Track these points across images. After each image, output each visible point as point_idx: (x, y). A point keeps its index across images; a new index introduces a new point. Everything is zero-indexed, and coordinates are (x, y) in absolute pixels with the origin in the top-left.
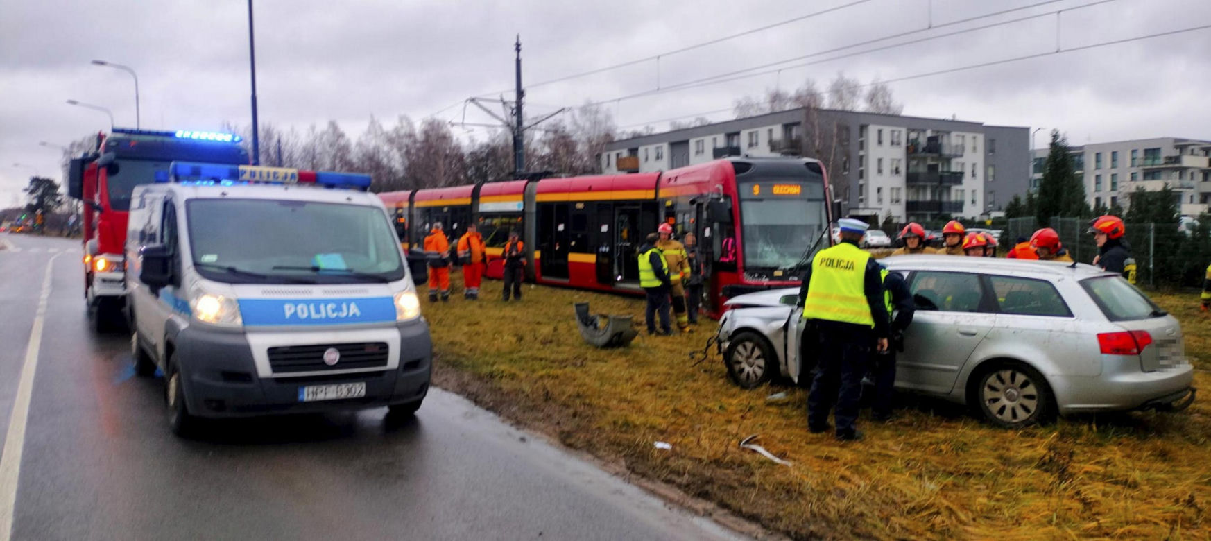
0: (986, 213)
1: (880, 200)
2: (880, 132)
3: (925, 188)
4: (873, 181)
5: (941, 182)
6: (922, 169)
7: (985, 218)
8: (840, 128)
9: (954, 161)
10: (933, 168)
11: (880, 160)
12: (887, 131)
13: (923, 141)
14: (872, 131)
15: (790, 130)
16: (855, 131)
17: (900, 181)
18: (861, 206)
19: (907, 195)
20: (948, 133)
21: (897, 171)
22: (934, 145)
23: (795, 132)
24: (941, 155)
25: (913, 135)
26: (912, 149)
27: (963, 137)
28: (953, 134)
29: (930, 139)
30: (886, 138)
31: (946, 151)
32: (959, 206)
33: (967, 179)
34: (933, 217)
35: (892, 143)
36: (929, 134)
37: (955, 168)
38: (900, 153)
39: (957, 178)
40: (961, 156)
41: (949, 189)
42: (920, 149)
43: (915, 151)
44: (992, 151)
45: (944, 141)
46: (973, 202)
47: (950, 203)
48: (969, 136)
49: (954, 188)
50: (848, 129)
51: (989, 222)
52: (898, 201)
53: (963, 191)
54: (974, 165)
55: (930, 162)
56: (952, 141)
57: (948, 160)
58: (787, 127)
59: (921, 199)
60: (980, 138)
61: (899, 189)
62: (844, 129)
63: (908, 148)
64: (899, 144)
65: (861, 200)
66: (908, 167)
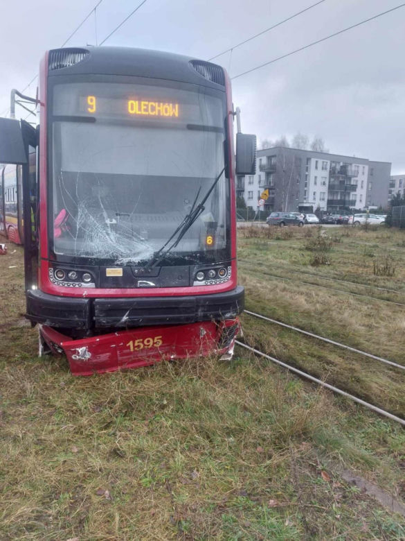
0: (367, 207)
1: (314, 199)
2: (317, 162)
3: (337, 192)
4: (312, 188)
5: (346, 190)
6: (337, 183)
7: (366, 209)
8: (296, 158)
9: (353, 179)
10: (342, 183)
11: (316, 177)
12: (320, 162)
13: (338, 167)
14: (313, 161)
15: (271, 160)
16: (304, 161)
17: (325, 189)
18: (305, 201)
19: (328, 196)
20: (351, 164)
21: (324, 184)
22: (344, 170)
23: (273, 161)
24: (347, 175)
25: (333, 165)
26: (332, 173)
27: (358, 167)
28: (353, 165)
29: (342, 167)
30: (320, 165)
31: (349, 174)
32: (353, 203)
33: (359, 189)
34: (340, 208)
35: (323, 168)
36: (341, 164)
37: (353, 183)
38: (326, 174)
39: (354, 188)
40: (357, 177)
41: (349, 194)
42: (336, 172)
43: (334, 173)
44: (372, 175)
45: (349, 168)
46: (361, 201)
47: (349, 201)
48: (361, 166)
49: (352, 193)
50: (300, 159)
51: (368, 211)
52: (323, 199)
53: (356, 195)
54: (362, 181)
55: (341, 179)
56: (352, 169)
57: (350, 179)
58: (269, 158)
59: (335, 198)
60: (367, 168)
61: (324, 193)
62: (299, 159)
63: (330, 171)
64: (326, 169)
65: (305, 199)
66: (329, 182)
